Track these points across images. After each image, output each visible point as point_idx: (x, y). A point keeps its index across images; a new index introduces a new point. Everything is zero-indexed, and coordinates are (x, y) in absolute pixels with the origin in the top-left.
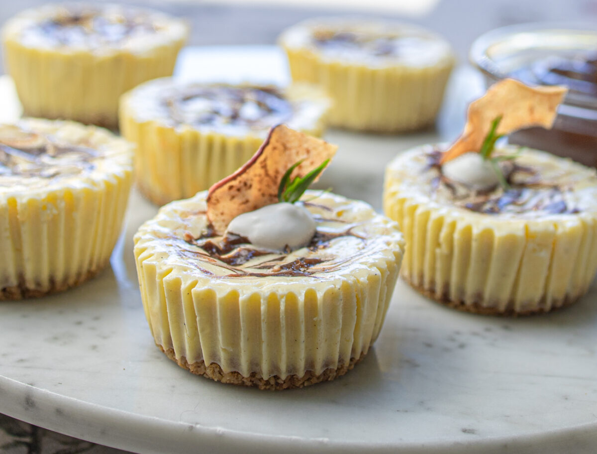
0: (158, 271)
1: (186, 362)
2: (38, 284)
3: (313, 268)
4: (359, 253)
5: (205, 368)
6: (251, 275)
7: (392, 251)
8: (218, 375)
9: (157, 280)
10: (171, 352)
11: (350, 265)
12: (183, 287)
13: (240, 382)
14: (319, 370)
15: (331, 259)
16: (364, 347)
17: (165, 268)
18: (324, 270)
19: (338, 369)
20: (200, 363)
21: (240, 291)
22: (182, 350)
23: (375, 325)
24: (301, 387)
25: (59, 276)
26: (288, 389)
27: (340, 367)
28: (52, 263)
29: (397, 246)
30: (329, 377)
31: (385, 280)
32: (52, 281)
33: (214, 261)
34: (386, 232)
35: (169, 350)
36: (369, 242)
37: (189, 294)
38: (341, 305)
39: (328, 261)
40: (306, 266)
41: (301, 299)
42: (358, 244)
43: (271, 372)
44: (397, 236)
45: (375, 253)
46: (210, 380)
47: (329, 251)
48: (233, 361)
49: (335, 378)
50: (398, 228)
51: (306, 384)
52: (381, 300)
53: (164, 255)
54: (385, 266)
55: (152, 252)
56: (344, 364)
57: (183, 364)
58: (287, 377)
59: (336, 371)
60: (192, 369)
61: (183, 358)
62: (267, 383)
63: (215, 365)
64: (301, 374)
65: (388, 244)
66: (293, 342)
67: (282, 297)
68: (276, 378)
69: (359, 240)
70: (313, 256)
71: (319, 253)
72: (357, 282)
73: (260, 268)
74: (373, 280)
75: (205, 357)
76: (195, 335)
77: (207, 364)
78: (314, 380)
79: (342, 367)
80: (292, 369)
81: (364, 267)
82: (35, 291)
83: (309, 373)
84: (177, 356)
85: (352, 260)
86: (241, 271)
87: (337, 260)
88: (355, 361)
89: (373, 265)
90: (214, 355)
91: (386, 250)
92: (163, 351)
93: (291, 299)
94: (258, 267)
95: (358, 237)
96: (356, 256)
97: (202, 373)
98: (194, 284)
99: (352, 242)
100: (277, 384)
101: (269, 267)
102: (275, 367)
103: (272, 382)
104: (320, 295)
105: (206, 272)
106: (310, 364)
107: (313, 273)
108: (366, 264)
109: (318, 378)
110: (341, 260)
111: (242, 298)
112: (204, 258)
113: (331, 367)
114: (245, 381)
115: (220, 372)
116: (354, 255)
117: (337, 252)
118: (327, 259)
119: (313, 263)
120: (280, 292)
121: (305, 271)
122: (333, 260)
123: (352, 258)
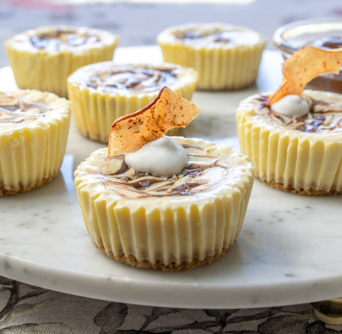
0: (91, 195)
1: (112, 254)
2: (12, 187)
3: (193, 190)
4: (224, 178)
5: (126, 258)
6: (153, 196)
7: (247, 175)
8: (134, 262)
9: (90, 201)
10: (103, 248)
11: (219, 186)
12: (108, 205)
13: (150, 267)
14: (202, 257)
15: (205, 183)
16: (231, 241)
17: (95, 194)
18: (201, 191)
19: (215, 256)
20: (121, 255)
21: (146, 208)
22: (109, 247)
23: (238, 225)
24: (191, 268)
25: (25, 182)
26: (182, 270)
27: (216, 254)
28: (20, 174)
29: (250, 172)
30: (209, 261)
31: (244, 195)
32: (21, 185)
33: (127, 187)
34: (241, 163)
35: (101, 246)
36: (230, 170)
37: (112, 210)
38: (215, 214)
39: (204, 184)
40: (189, 188)
41: (188, 211)
42: (223, 172)
43: (170, 260)
44: (249, 166)
45: (235, 177)
46: (129, 266)
47: (203, 177)
48: (144, 253)
49: (213, 261)
50: (249, 160)
51: (194, 266)
52: (241, 209)
53: (93, 185)
54: (243, 186)
55: (86, 183)
56: (218, 253)
57: (111, 255)
58: (181, 263)
59: (213, 257)
60: (117, 259)
61: (111, 252)
62: (168, 267)
63: (132, 256)
64: (190, 260)
65: (244, 171)
66: (184, 240)
67: (175, 210)
68: (173, 263)
69: (224, 169)
70: (193, 181)
71: (197, 179)
72: (225, 198)
73: (158, 191)
74: (236, 196)
75: (125, 251)
76: (117, 237)
77: (126, 255)
78: (199, 264)
79: (217, 254)
80: (184, 257)
81: (228, 187)
82: (11, 191)
83: (196, 259)
84: (107, 250)
85: (220, 183)
86: (146, 193)
87: (210, 183)
88: (225, 250)
89: (235, 186)
90: (130, 250)
91: (242, 175)
92: (97, 247)
93: (181, 211)
94: (157, 190)
95: (222, 167)
96: (222, 180)
97: (124, 261)
98: (115, 204)
99: (219, 170)
100: (174, 267)
101: (165, 190)
102: (172, 256)
103: (171, 266)
104: (201, 208)
105: (123, 195)
106: (196, 254)
107: (194, 193)
108: (230, 186)
109: (202, 262)
110: (212, 183)
111: (148, 212)
112: (121, 185)
113: (210, 255)
114: (153, 266)
115: (136, 260)
116: (221, 179)
117: (209, 178)
118: (202, 183)
119: (194, 186)
120: (173, 207)
121: (188, 192)
122: (206, 183)
123: (219, 181)
